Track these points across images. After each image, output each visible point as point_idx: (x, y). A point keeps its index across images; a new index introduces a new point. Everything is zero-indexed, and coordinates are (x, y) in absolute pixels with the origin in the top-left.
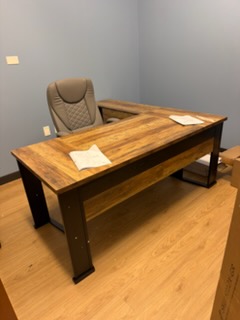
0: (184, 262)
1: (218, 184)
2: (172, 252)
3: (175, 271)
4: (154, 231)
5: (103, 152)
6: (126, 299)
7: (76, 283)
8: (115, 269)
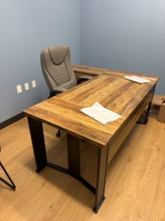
0: (160, 179)
1: (149, 121)
2: (149, 173)
3: (158, 187)
4: (129, 160)
5: (105, 107)
6: (138, 216)
7: (96, 213)
8: (118, 194)
